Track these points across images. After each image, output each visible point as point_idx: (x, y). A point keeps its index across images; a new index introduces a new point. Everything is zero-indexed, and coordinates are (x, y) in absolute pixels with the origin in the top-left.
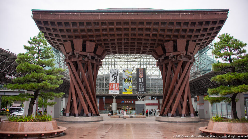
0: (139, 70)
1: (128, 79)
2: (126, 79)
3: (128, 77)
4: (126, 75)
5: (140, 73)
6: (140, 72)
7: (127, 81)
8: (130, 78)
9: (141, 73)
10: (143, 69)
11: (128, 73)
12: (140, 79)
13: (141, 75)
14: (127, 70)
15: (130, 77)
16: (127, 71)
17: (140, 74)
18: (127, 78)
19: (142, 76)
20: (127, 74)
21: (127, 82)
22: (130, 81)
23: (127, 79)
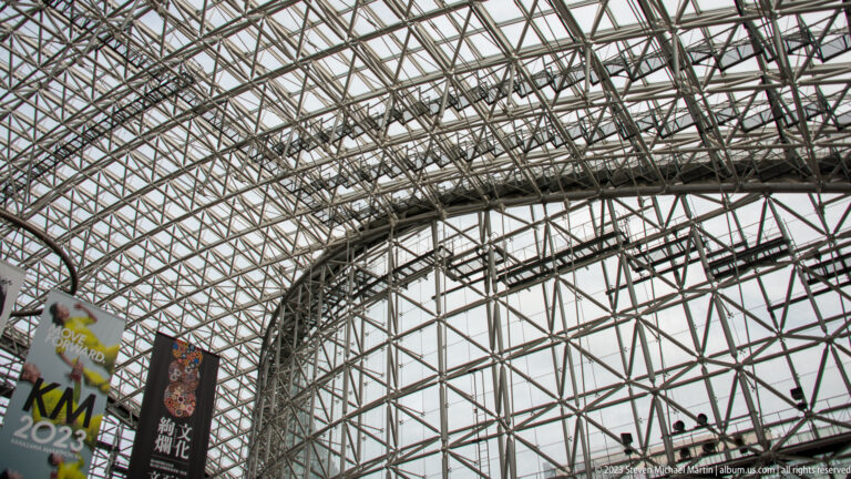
0: (176, 353)
1: (69, 396)
2: (54, 386)
3: (75, 376)
4: (60, 354)
5: (175, 374)
6: (182, 367)
7: (50, 404)
8: (85, 392)
9: (180, 380)
10: (201, 357)
11: (85, 344)
12: (165, 425)
13: (178, 392)
14: (85, 316)
15: (87, 381)
16: (80, 326)
17: (174, 386)
18: (65, 384)
19: (188, 408)
20: (75, 352)
21: (54, 416)
22: (81, 418)
23: (58, 394)
